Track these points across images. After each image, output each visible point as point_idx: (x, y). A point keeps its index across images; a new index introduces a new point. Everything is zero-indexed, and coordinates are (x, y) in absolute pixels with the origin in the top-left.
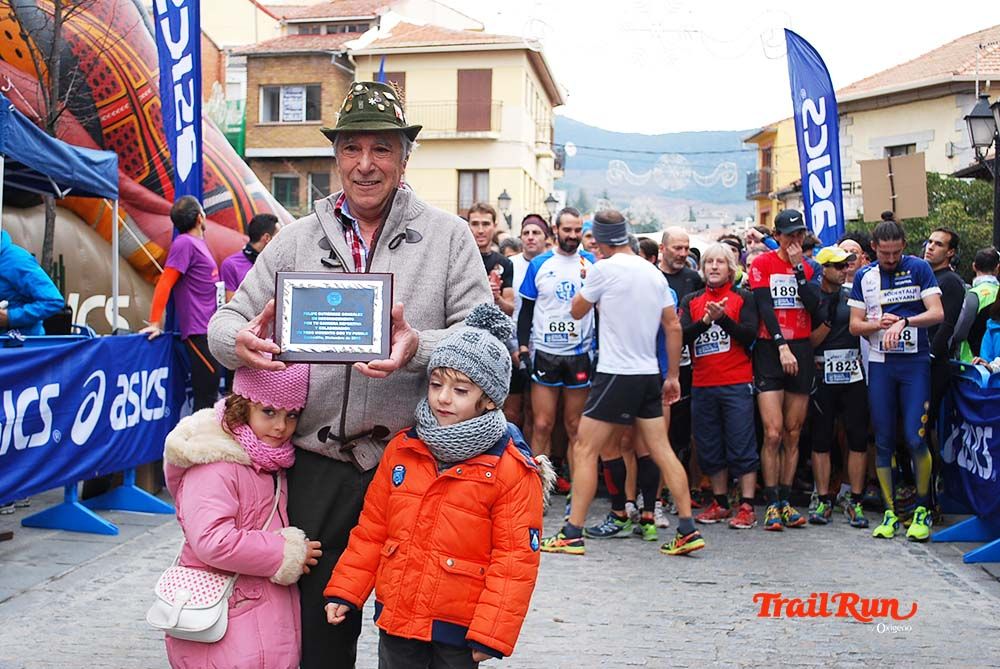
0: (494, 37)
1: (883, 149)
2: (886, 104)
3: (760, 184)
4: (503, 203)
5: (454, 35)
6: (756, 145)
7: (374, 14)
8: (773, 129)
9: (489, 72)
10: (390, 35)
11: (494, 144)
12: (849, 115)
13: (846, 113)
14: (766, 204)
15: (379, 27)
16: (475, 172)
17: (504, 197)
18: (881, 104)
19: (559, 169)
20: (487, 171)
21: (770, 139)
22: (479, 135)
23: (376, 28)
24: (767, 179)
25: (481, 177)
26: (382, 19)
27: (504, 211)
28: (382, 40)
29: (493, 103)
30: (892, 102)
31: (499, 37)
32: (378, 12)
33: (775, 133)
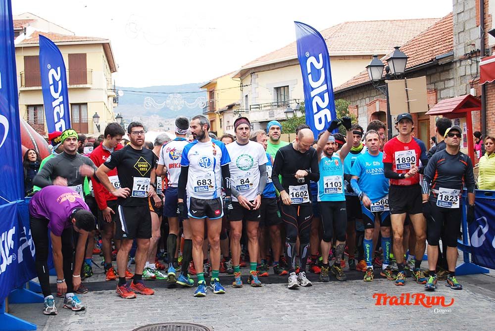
0: (86, 38)
1: (273, 89)
2: (274, 68)
3: (209, 107)
4: (96, 119)
5: (65, 37)
6: (206, 89)
7: (22, 27)
8: (215, 81)
9: (85, 55)
10: (31, 37)
11: (89, 90)
12: (256, 73)
13: (254, 73)
14: (213, 116)
15: (25, 34)
16: (80, 105)
17: (96, 116)
18: (271, 68)
19: (115, 103)
20: (86, 104)
21: (213, 86)
22: (81, 86)
23: (24, 34)
24: (212, 105)
25: (83, 107)
26: (27, 29)
27: (96, 123)
28: (28, 40)
29: (87, 70)
30: (277, 67)
31: (89, 38)
32: (24, 26)
33: (216, 83)
